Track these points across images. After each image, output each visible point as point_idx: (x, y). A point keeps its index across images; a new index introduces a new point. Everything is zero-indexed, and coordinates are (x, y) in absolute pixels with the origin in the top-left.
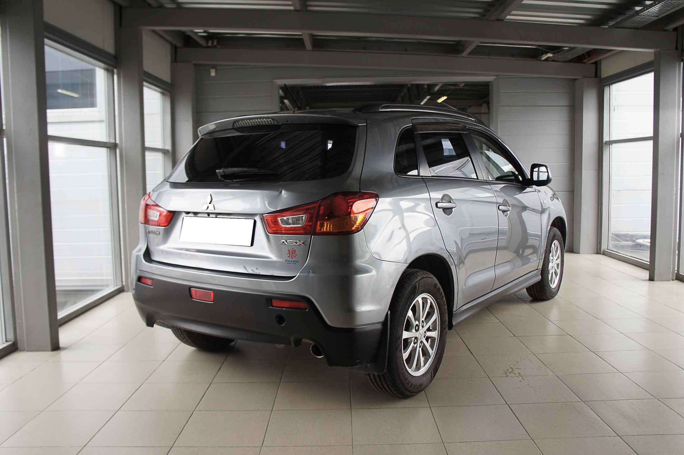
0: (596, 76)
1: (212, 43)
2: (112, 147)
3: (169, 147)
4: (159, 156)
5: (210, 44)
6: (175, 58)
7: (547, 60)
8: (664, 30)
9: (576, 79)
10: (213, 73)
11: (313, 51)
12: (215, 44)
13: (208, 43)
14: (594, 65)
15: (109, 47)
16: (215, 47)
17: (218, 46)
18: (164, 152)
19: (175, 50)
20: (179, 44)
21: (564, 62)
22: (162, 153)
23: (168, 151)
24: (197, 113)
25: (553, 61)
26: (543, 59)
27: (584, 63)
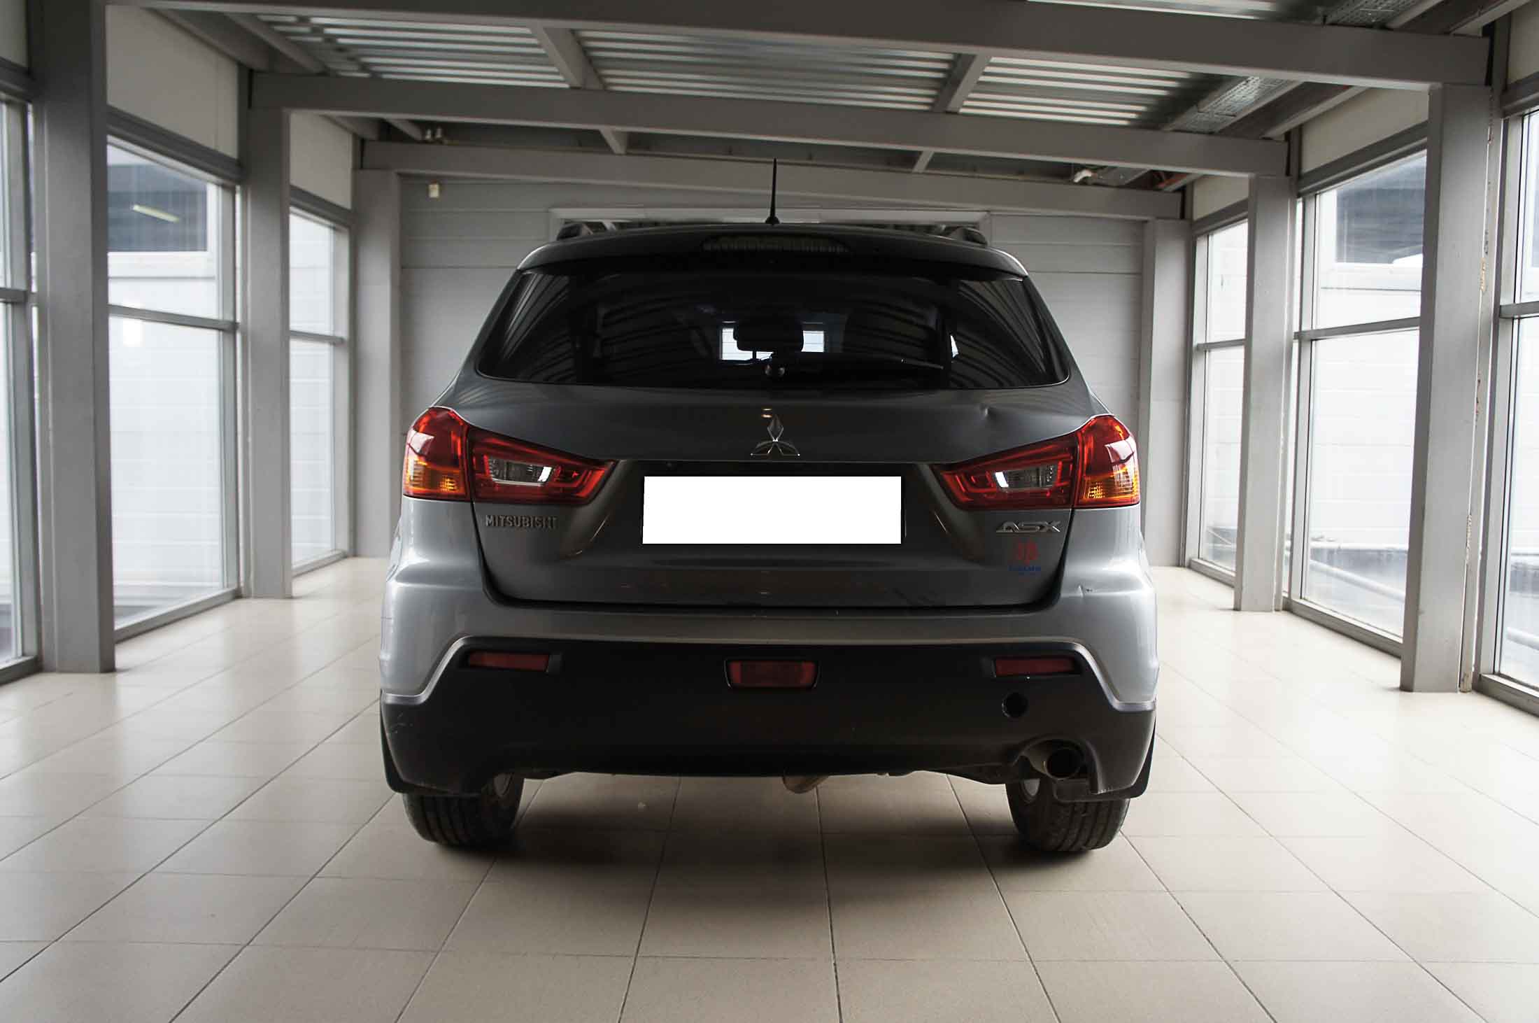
0: (1183, 216)
1: (433, 135)
2: (229, 329)
3: (343, 333)
4: (325, 350)
5: (428, 137)
6: (361, 161)
7: (1084, 182)
8: (1264, 139)
9: (1146, 222)
10: (434, 192)
11: (628, 154)
12: (439, 136)
13: (424, 134)
14: (1179, 195)
15: (229, 147)
16: (440, 142)
17: (446, 141)
18: (334, 342)
19: (361, 146)
20: (370, 134)
21: (1120, 187)
22: (330, 344)
23: (342, 340)
24: (403, 267)
25: (1096, 184)
26: (1077, 180)
27: (1159, 190)
